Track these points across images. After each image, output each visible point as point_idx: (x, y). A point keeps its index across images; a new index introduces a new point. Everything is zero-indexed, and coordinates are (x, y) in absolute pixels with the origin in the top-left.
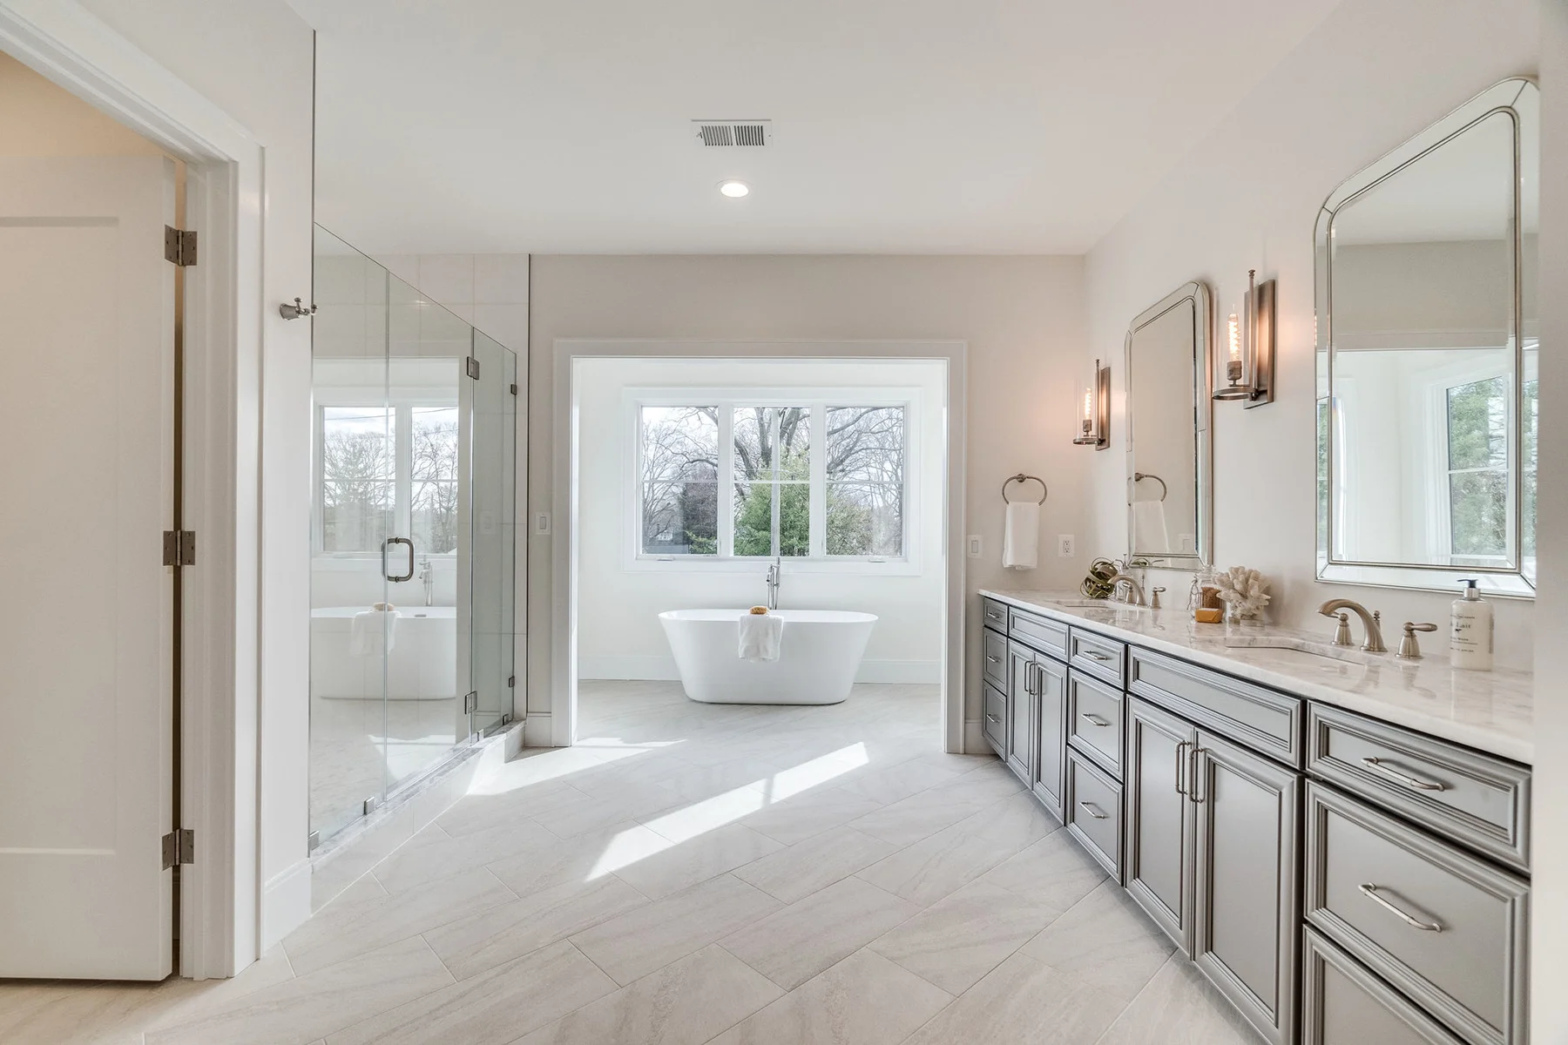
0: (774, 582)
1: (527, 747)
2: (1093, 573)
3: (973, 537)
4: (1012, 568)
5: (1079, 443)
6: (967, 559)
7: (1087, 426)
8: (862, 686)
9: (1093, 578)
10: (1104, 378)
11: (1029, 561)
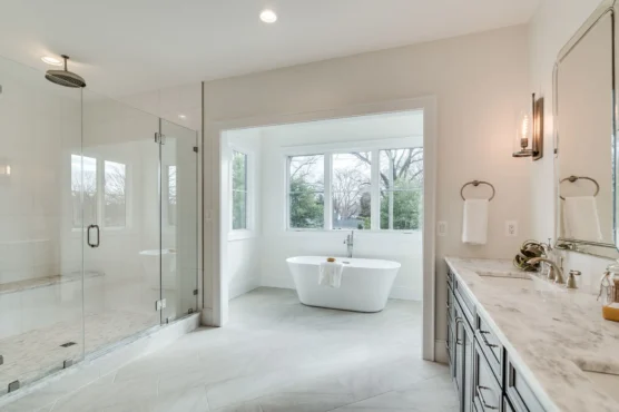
0: (350, 242)
1: (203, 324)
2: (523, 252)
3: (441, 222)
4: (468, 244)
5: (517, 156)
6: (437, 238)
7: (524, 143)
8: (393, 301)
9: (522, 255)
10: (538, 107)
11: (480, 239)
